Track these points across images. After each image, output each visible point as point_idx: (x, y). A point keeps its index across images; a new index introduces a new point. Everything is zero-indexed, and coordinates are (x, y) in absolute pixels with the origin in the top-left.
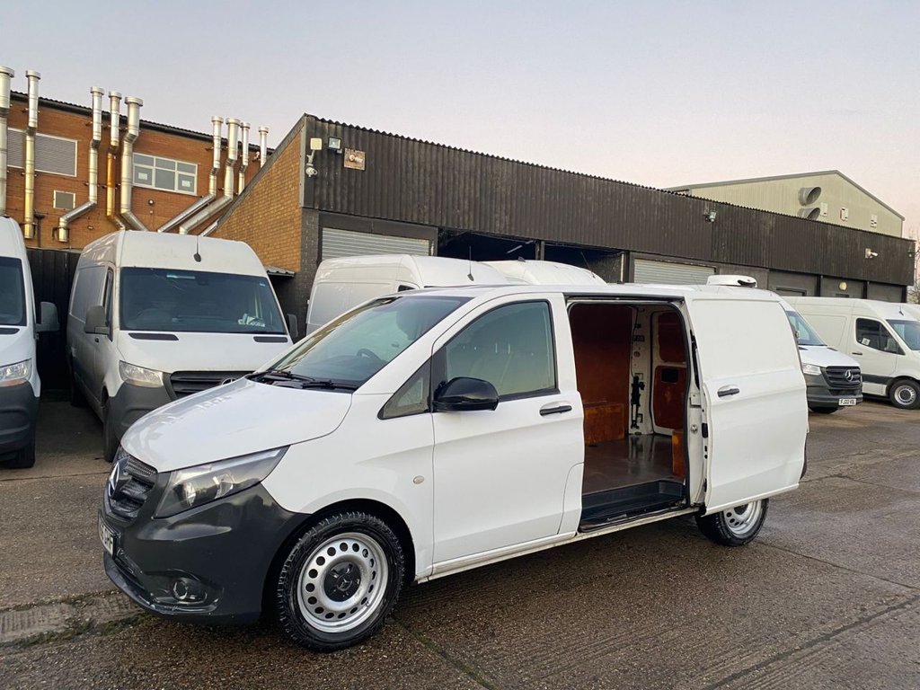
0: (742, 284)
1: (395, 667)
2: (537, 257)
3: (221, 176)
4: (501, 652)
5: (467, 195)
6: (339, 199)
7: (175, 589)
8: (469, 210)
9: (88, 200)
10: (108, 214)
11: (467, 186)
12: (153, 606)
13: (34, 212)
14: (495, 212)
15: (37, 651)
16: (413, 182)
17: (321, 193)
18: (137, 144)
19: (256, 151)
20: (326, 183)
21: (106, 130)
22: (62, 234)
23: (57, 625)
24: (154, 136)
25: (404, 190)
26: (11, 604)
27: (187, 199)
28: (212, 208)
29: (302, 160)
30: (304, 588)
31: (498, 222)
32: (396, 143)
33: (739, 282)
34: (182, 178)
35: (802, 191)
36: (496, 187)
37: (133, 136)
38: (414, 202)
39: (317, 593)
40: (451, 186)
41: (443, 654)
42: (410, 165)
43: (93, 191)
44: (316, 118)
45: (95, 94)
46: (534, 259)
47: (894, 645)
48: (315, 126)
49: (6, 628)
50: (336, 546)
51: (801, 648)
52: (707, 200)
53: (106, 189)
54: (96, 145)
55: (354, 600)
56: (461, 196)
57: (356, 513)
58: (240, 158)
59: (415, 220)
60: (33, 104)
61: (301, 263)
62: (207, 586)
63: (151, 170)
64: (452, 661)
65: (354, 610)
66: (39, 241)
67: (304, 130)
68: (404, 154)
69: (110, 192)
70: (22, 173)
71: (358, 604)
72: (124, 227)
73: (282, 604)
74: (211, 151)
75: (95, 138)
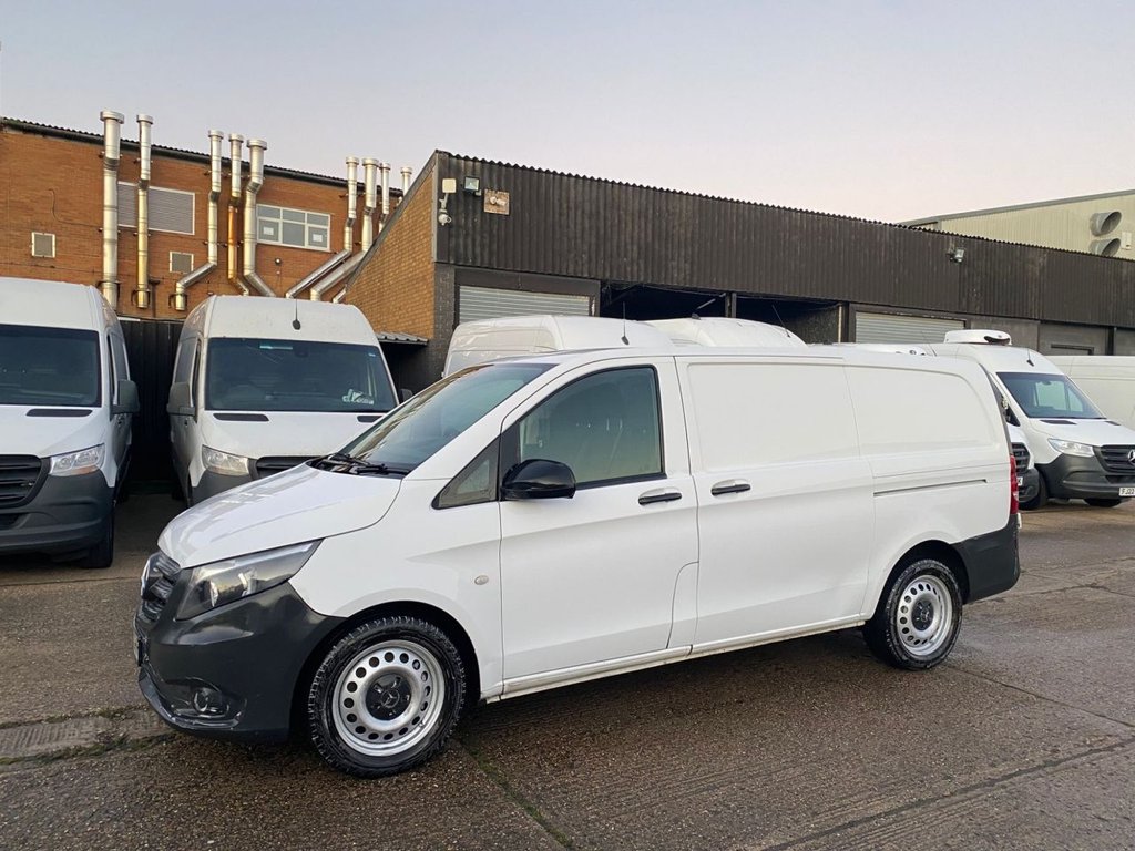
0: (991, 341)
1: (442, 798)
2: (727, 312)
3: (357, 227)
4: (573, 786)
5: (636, 239)
6: (478, 250)
7: (196, 700)
8: (639, 258)
9: (207, 261)
10: (230, 276)
11: (636, 227)
12: (174, 719)
13: (148, 276)
14: (673, 259)
15: (55, 766)
16: (568, 227)
17: (457, 245)
18: (262, 194)
19: (398, 196)
20: (462, 232)
21: (226, 179)
22: (179, 301)
23: (87, 740)
24: (281, 183)
25: (558, 236)
26: (44, 715)
27: (319, 256)
28: (348, 266)
29: (435, 205)
30: (342, 704)
31: (676, 271)
32: (547, 179)
33: (986, 338)
34: (312, 231)
35: (1094, 217)
36: (673, 227)
37: (257, 185)
38: (569, 251)
39: (356, 710)
40: (616, 229)
41: (505, 785)
42: (565, 206)
43: (212, 250)
44: (450, 155)
45: (214, 138)
46: (724, 316)
47: (1078, 796)
48: (448, 164)
49: (32, 741)
50: (380, 656)
51: (952, 794)
52: (952, 234)
53: (227, 247)
54: (216, 197)
55: (403, 719)
56: (629, 241)
57: (403, 619)
58: (379, 206)
59: (571, 272)
60: (145, 153)
61: (435, 328)
62: (228, 698)
63: (278, 223)
64: (513, 794)
65: (403, 731)
66: (154, 310)
67: (435, 169)
68: (557, 192)
69: (231, 250)
70: (134, 233)
71: (407, 724)
72: (247, 292)
73: (313, 721)
74: (345, 198)
75: (215, 189)
